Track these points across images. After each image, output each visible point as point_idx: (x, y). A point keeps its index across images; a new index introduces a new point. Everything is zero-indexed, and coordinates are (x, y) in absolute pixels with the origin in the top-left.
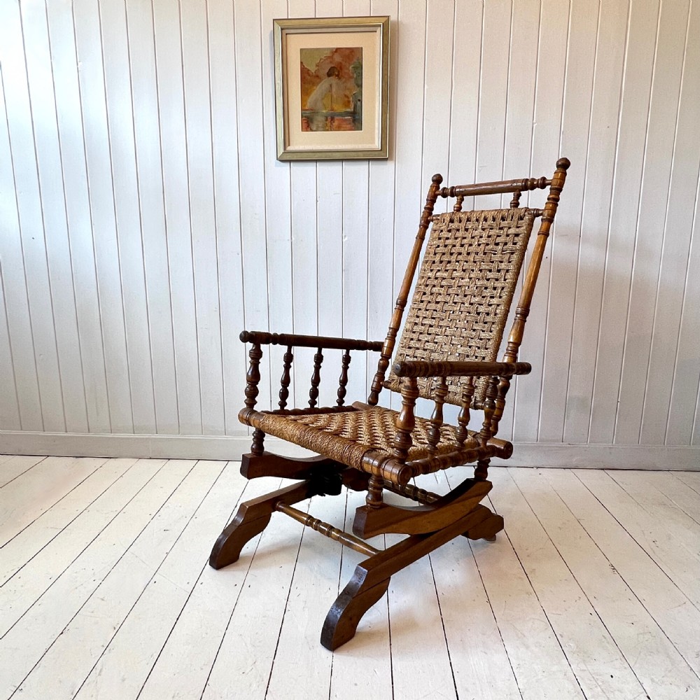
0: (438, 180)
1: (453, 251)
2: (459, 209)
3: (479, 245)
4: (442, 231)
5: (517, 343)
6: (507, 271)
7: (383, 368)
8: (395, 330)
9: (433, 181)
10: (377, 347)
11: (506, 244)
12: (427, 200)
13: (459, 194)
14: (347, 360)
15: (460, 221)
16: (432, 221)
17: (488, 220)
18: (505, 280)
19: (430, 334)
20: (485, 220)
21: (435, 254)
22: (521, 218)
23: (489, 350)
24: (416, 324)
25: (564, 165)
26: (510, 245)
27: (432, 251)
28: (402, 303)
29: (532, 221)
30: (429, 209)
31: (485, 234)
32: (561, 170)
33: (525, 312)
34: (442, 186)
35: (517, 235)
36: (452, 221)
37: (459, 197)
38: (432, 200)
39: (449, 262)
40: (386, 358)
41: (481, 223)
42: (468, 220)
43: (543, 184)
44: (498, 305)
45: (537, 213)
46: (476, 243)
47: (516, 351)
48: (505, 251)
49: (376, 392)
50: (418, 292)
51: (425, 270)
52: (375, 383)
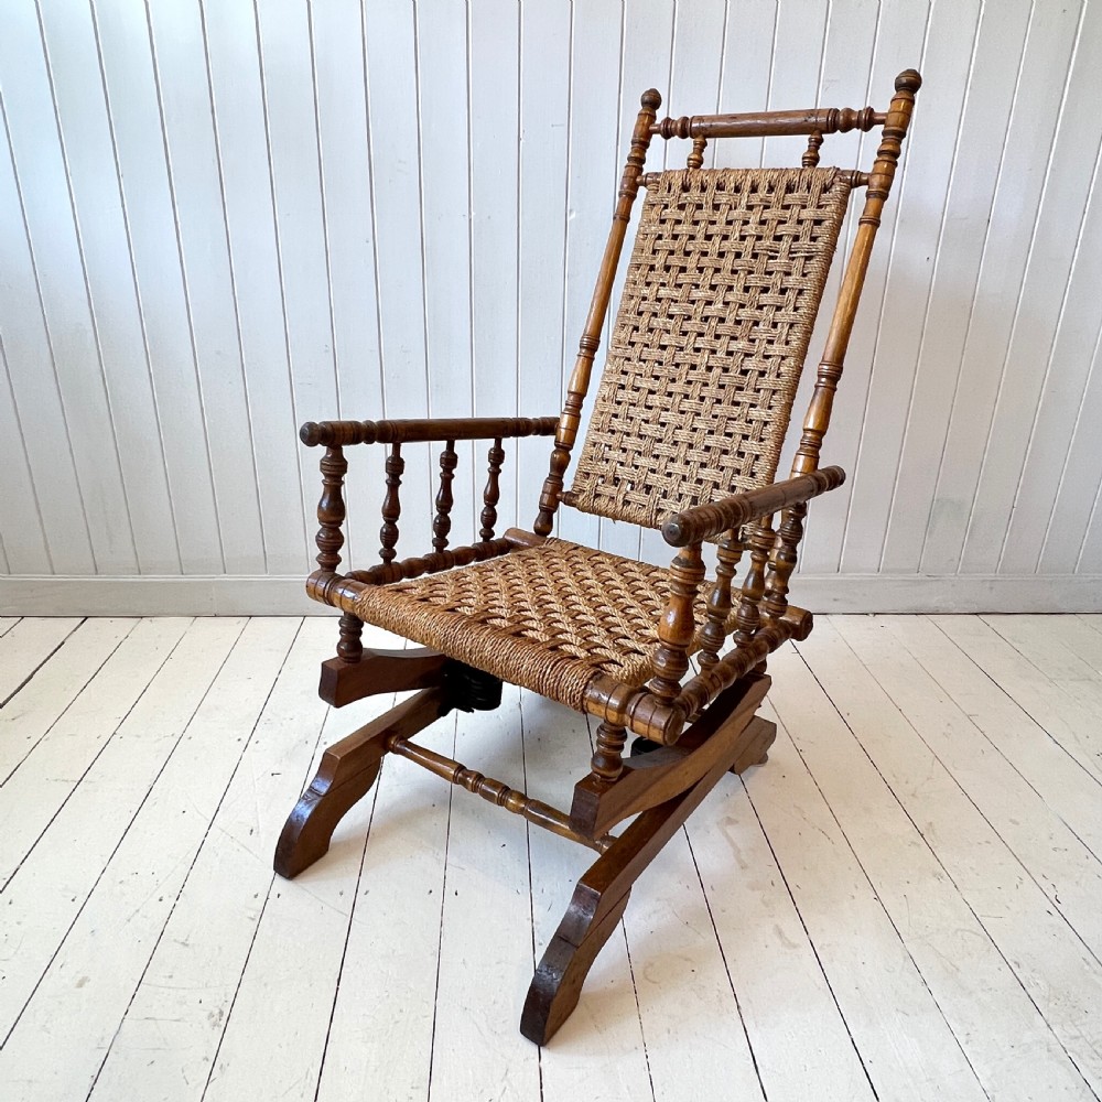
0: (652, 101)
1: (690, 247)
2: (697, 163)
3: (743, 238)
4: (666, 207)
5: (820, 432)
6: (801, 292)
7: (559, 467)
8: (580, 396)
9: (644, 103)
10: (546, 427)
11: (796, 238)
12: (633, 142)
13: (699, 132)
14: (497, 457)
15: (703, 189)
16: (645, 185)
17: (760, 188)
18: (796, 309)
19: (650, 408)
20: (754, 189)
21: (654, 252)
22: (825, 189)
23: (766, 442)
24: (623, 387)
25: (909, 85)
26: (805, 242)
27: (648, 244)
28: (591, 347)
29: (846, 194)
30: (638, 161)
31: (754, 218)
32: (902, 93)
33: (834, 376)
34: (661, 115)
35: (818, 222)
36: (685, 188)
37: (698, 140)
38: (642, 143)
39: (683, 270)
40: (564, 449)
41: (746, 194)
42: (720, 187)
43: (867, 121)
44: (783, 358)
45: (857, 180)
46: (737, 234)
47: (817, 445)
48: (795, 252)
49: (547, 512)
50: (623, 326)
51: (635, 283)
52: (546, 496)
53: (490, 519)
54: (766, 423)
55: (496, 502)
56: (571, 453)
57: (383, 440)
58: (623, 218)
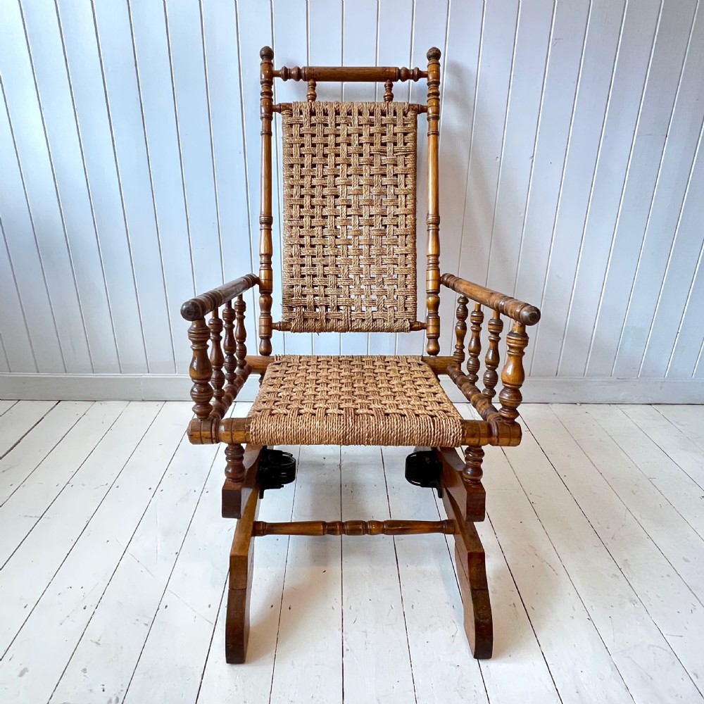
0: (268, 55)
1: (327, 152)
2: (313, 97)
3: (361, 145)
4: (301, 125)
5: (437, 255)
6: (406, 175)
7: (267, 306)
8: (269, 255)
9: (262, 56)
11: (395, 144)
12: (262, 83)
13: (313, 76)
14: (241, 307)
15: (326, 114)
16: (280, 111)
17: (364, 113)
18: (406, 186)
19: (327, 256)
22: (405, 114)
25: (434, 56)
26: (401, 146)
27: (295, 151)
28: (268, 222)
29: (415, 118)
30: (268, 94)
31: (365, 132)
32: (433, 60)
33: (437, 222)
35: (405, 134)
36: (313, 113)
37: (311, 82)
38: (268, 82)
40: (266, 293)
41: (356, 117)
42: (337, 113)
43: (417, 75)
44: (406, 215)
45: (422, 110)
46: (357, 142)
47: (436, 263)
48: (397, 152)
49: (267, 338)
50: (291, 206)
51: (292, 177)
52: (263, 328)
53: (242, 353)
54: (406, 255)
56: (271, 295)
58: (268, 134)
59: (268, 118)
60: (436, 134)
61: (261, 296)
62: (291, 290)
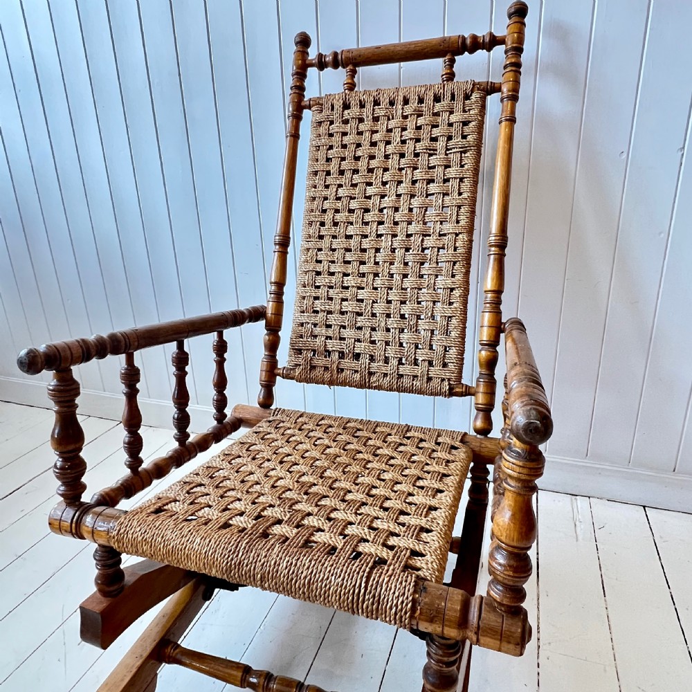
0: (304, 42)
1: (359, 153)
2: (351, 86)
3: (404, 142)
4: (332, 123)
5: (498, 292)
6: (461, 180)
7: (272, 346)
8: (280, 284)
9: (297, 44)
10: (256, 315)
11: (450, 138)
12: (293, 76)
13: (352, 62)
14: (221, 348)
15: (362, 106)
16: (309, 107)
17: (411, 101)
18: (460, 194)
19: (347, 288)
20: (406, 101)
21: (328, 160)
22: (467, 97)
23: (455, 305)
24: (318, 273)
25: (520, 12)
26: (457, 140)
27: (321, 155)
28: (284, 242)
29: (483, 99)
30: (299, 89)
31: (411, 124)
32: (514, 19)
33: (502, 245)
34: (312, 54)
35: (465, 123)
36: (346, 106)
37: (350, 67)
38: (301, 74)
39: (356, 171)
40: (274, 329)
41: (400, 107)
42: (377, 103)
43: (493, 41)
44: (457, 235)
45: (493, 89)
46: (398, 139)
47: (497, 303)
48: (451, 149)
49: (268, 386)
50: (310, 224)
51: (315, 187)
52: (264, 373)
53: (221, 403)
54: (452, 290)
55: (224, 388)
56: (280, 333)
57: (116, 352)
58: (295, 136)
59: (297, 117)
60: (512, 120)
61: (267, 334)
62: (300, 328)
